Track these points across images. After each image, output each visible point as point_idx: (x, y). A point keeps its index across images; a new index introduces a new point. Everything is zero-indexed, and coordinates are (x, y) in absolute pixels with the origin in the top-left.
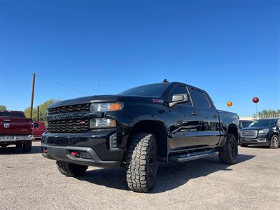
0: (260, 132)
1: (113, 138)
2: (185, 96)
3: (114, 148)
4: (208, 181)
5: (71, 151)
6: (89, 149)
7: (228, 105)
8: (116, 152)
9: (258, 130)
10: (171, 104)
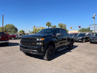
0: (80, 38)
1: (42, 48)
2: (60, 34)
3: (43, 50)
4: (65, 56)
5: (30, 51)
6: (36, 51)
7: (71, 28)
8: (43, 51)
9: (79, 37)
10: (56, 36)
